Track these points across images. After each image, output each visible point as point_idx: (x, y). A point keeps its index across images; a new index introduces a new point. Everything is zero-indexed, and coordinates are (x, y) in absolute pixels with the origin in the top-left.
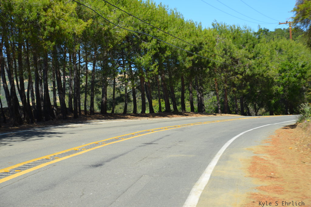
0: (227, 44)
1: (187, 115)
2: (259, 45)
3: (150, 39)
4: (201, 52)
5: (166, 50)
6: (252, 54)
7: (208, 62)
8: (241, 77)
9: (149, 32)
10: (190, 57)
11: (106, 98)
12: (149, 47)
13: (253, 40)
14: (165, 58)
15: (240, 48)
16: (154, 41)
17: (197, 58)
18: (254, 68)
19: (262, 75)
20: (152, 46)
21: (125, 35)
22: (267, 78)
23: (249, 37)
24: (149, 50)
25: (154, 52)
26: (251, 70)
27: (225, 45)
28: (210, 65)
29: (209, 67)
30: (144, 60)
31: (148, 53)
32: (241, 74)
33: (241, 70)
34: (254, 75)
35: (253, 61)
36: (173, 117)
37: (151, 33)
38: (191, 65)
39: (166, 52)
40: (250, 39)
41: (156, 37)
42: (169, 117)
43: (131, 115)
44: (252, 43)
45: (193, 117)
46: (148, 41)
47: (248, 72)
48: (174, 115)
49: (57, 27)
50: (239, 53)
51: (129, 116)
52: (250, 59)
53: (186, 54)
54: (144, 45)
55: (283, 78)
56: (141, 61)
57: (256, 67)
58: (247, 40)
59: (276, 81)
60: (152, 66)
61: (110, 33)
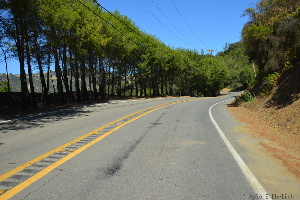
0: (186, 58)
1: (165, 97)
2: (202, 59)
3: (147, 53)
4: (174, 62)
5: (155, 60)
6: (198, 64)
7: (177, 68)
8: (193, 76)
9: (146, 49)
10: (168, 64)
11: (121, 87)
12: (146, 58)
13: (199, 57)
14: (154, 64)
15: (192, 61)
16: (149, 54)
17: (171, 65)
18: (199, 72)
19: (203, 75)
20: (148, 57)
21: (132, 50)
22: (205, 77)
23: (196, 55)
24: (146, 59)
25: (149, 60)
26: (198, 73)
27: (185, 59)
28: (178, 69)
29: (177, 71)
30: (143, 65)
31: (145, 61)
32: (193, 75)
33: (193, 72)
34: (199, 75)
35: (198, 68)
36: (158, 98)
37: (147, 49)
38: (168, 69)
39: (155, 61)
40: (197, 56)
41: (149, 52)
42: (156, 98)
43: (135, 97)
44: (198, 58)
45: (168, 98)
46: (145, 54)
47: (196, 73)
48: (158, 97)
49: (89, 39)
50: (192, 64)
51: (134, 98)
52: (197, 67)
53: (166, 63)
54: (143, 56)
55: (212, 77)
56: (141, 66)
57: (200, 71)
58: (196, 57)
59: (209, 79)
60: (148, 69)
61: (124, 48)
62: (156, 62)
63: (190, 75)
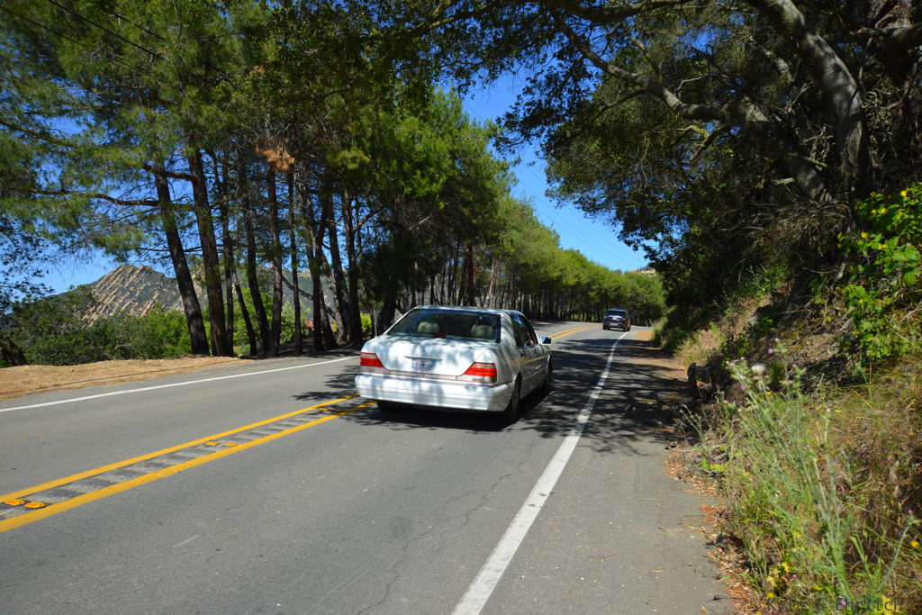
4: (619, 290)
7: (623, 296)
8: (640, 304)
9: (596, 281)
14: (602, 293)
16: (598, 285)
20: (597, 288)
21: (586, 283)
24: (595, 290)
25: (598, 291)
62: (603, 291)
63: (637, 302)
